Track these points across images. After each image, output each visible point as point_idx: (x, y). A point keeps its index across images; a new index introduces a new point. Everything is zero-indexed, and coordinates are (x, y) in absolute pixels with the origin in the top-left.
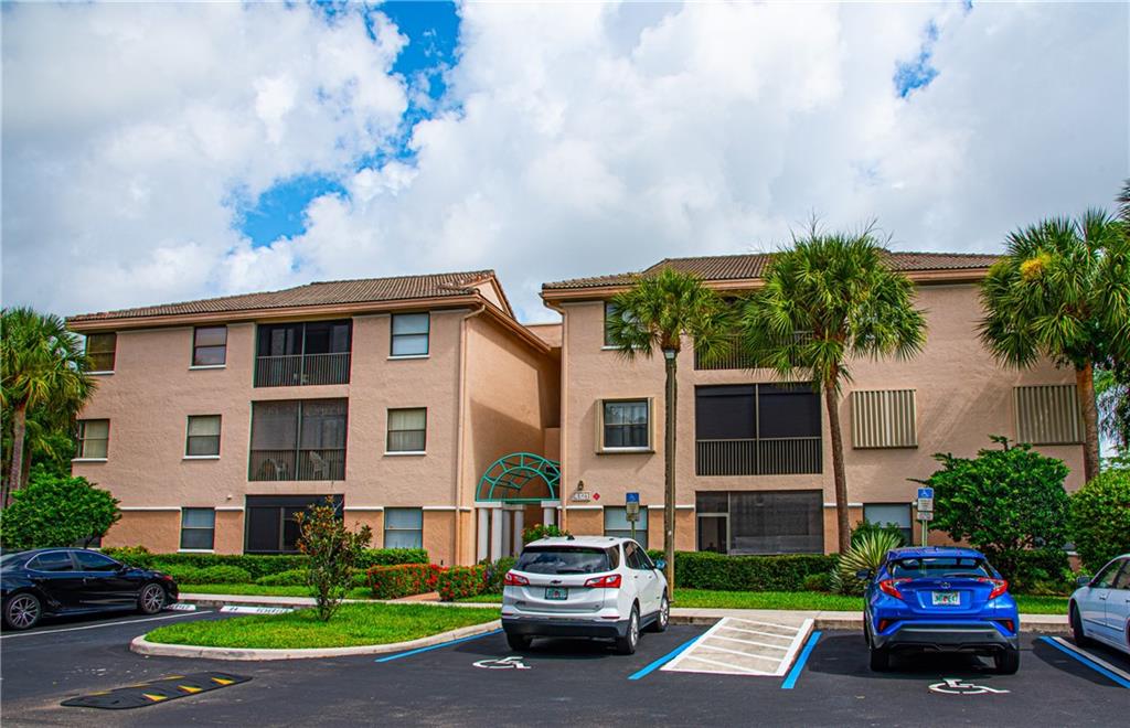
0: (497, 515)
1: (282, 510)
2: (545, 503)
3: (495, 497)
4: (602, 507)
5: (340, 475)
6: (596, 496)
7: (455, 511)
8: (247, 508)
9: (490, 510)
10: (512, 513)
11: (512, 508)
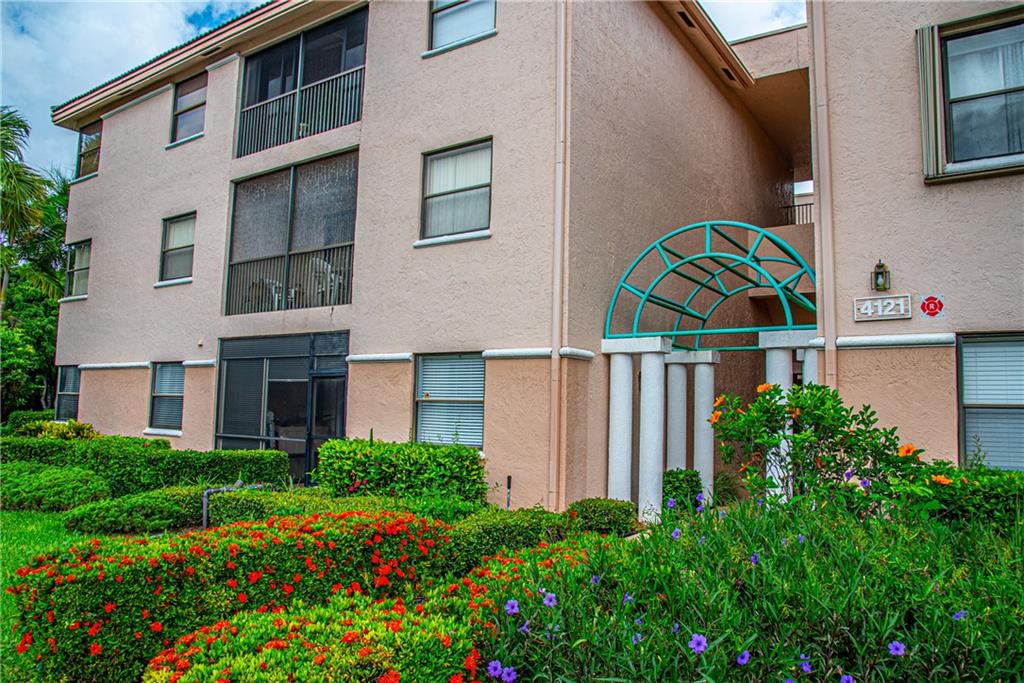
0: (652, 369)
1: (266, 364)
2: (768, 338)
3: (646, 328)
4: (951, 336)
5: (344, 296)
6: (932, 307)
7: (549, 357)
8: (221, 359)
9: (636, 358)
10: (690, 369)
11: (691, 358)
